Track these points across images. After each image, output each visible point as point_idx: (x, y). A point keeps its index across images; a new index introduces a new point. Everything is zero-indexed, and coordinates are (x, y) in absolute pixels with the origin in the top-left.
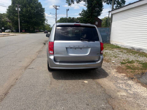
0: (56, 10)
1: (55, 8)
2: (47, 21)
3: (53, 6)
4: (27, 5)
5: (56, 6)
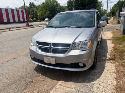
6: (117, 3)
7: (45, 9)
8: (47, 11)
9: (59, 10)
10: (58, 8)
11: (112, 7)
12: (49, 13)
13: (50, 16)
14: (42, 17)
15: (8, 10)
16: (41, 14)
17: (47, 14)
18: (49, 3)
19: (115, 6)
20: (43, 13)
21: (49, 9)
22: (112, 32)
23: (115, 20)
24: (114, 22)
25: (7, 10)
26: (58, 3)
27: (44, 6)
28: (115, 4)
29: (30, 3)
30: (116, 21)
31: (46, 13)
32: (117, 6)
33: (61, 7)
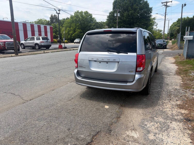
0: (166, 8)
1: (164, 5)
2: (156, 25)
3: (162, 3)
4: (129, 7)
5: (167, 2)
6: (177, 21)
7: (73, 25)
8: (76, 28)
9: (94, 27)
10: (94, 24)
11: (170, 27)
12: (79, 32)
13: (80, 36)
14: (69, 36)
15: (27, 25)
16: (68, 32)
17: (76, 33)
18: (81, 17)
19: (174, 25)
20: (70, 31)
21: (80, 26)
22: (174, 57)
23: (175, 44)
24: (174, 47)
25: (25, 25)
26: (93, 17)
27: (73, 22)
28: (175, 23)
29: (52, 16)
30: (176, 46)
31: (75, 31)
32: (177, 25)
33: (97, 23)
